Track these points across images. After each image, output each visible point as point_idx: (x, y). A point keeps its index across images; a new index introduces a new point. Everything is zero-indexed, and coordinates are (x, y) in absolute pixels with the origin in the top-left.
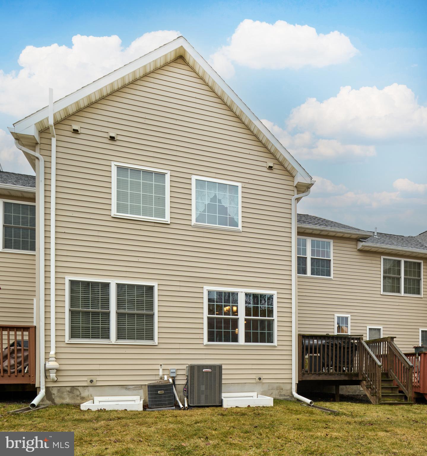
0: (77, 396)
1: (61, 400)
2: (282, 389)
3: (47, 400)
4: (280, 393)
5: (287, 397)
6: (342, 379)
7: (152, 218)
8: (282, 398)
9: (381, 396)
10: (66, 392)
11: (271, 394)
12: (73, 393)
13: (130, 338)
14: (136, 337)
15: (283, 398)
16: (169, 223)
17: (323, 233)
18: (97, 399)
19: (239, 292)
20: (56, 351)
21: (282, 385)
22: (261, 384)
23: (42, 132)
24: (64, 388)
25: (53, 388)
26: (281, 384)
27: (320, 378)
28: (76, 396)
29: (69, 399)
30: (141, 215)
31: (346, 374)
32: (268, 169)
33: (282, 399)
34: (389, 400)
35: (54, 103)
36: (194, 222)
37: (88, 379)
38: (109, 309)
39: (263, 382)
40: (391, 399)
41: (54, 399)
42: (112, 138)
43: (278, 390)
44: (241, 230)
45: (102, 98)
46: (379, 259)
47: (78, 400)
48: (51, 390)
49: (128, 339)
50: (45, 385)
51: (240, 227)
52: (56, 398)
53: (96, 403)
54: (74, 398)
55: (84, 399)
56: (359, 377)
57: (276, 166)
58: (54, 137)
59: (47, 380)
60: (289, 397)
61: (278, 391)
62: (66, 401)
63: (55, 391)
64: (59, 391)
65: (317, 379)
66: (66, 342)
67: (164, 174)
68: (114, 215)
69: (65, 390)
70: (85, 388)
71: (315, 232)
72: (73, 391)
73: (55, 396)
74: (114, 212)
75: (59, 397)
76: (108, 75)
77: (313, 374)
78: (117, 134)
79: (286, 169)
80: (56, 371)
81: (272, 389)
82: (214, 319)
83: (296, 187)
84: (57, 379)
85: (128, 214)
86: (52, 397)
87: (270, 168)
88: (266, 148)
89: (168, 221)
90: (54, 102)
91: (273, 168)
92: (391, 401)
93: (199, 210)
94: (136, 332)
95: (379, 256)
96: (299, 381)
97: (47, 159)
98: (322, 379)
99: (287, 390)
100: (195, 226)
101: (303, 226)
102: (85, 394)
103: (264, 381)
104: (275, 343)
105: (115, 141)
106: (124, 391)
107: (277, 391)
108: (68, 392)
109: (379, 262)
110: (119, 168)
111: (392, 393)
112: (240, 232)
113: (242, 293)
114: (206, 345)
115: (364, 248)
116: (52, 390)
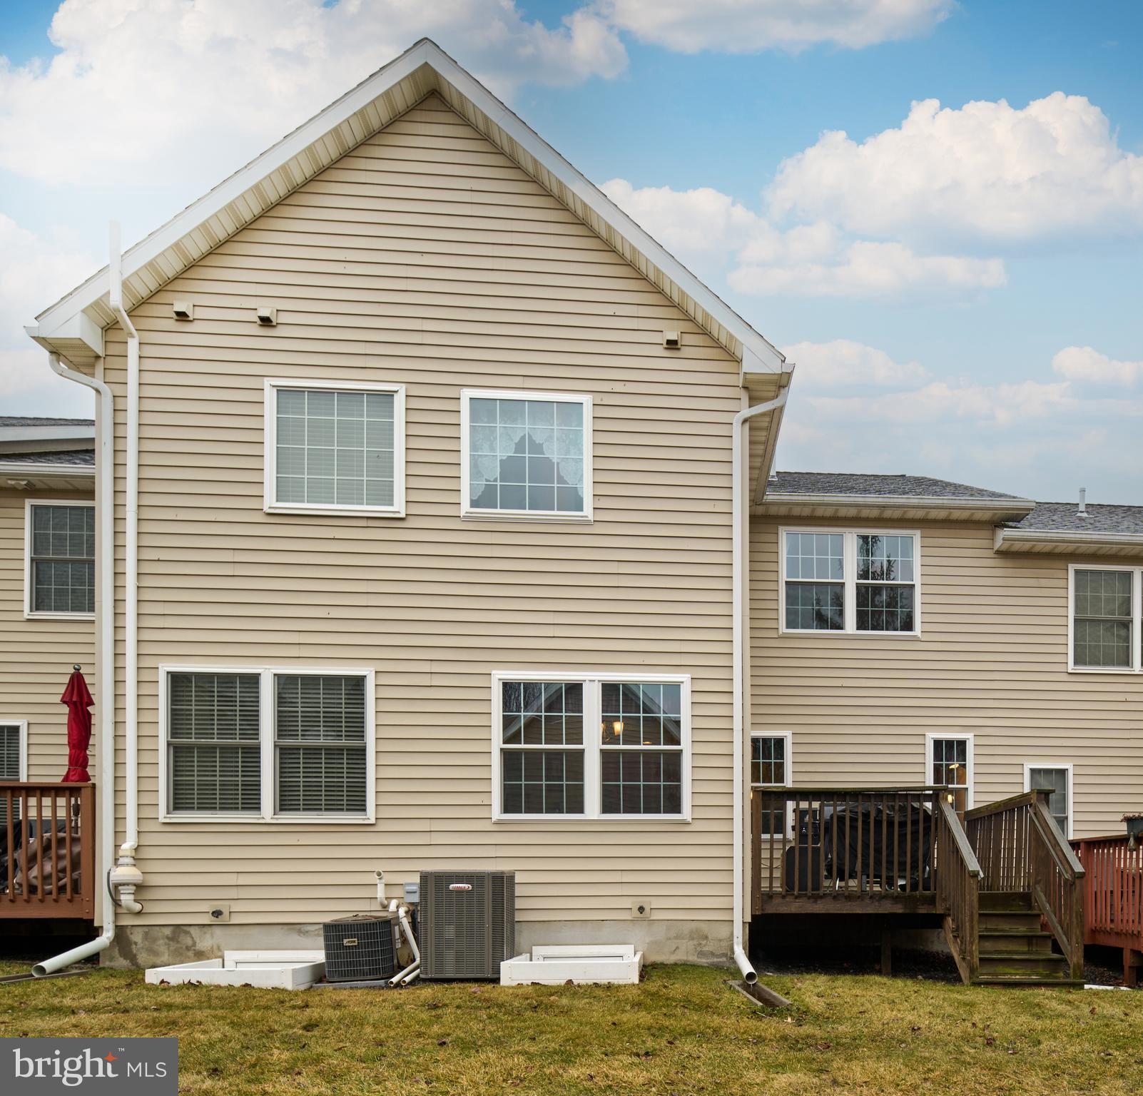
0: (188, 948)
1: (151, 957)
2: (706, 938)
3: (121, 956)
4: (699, 949)
5: (718, 960)
6: (886, 912)
7: (362, 506)
8: (704, 960)
9: (976, 960)
10: (163, 939)
11: (675, 950)
12: (178, 942)
13: (308, 808)
14: (325, 805)
15: (707, 963)
16: (403, 515)
17: (888, 514)
18: (231, 956)
19: (585, 681)
20: (138, 842)
21: (704, 926)
22: (646, 923)
23: (109, 328)
24: (157, 928)
25: (134, 928)
26: (702, 925)
27: (819, 908)
28: (184, 947)
29: (169, 955)
30: (334, 503)
31: (897, 897)
32: (666, 348)
33: (706, 965)
34: (1013, 971)
35: (122, 256)
36: (465, 508)
37: (208, 907)
38: (258, 739)
39: (651, 919)
40: (1017, 969)
41: (135, 956)
42: (266, 321)
43: (693, 939)
44: (591, 518)
45: (243, 227)
46: (1060, 574)
47: (189, 958)
48: (129, 932)
49: (304, 810)
50: (115, 921)
51: (588, 512)
52: (141, 954)
53: (230, 965)
54: (181, 954)
55: (202, 955)
56: (937, 904)
57: (688, 339)
58: (132, 336)
59: (120, 911)
60: (724, 959)
61: (695, 942)
62: (162, 959)
63: (137, 937)
64: (146, 936)
65: (809, 912)
66: (162, 820)
67: (390, 395)
68: (270, 508)
69: (160, 934)
70: (205, 929)
71: (865, 513)
72: (179, 937)
73: (138, 947)
74: (270, 502)
75: (147, 950)
76: (246, 167)
77: (796, 897)
78: (277, 310)
79: (717, 344)
80: (134, 888)
81: (677, 938)
82: (521, 753)
83: (745, 388)
84: (143, 907)
85: (333, 503)
86: (131, 951)
87: (672, 344)
88: (660, 293)
89: (399, 512)
90: (122, 253)
91: (679, 344)
92: (1017, 977)
93: (483, 476)
94: (323, 793)
95: (1060, 564)
96: (753, 916)
97: (118, 390)
98: (823, 912)
99: (720, 940)
100: (469, 519)
101: (826, 499)
102: (205, 943)
103: (657, 916)
104: (687, 813)
105: (274, 326)
106: (295, 938)
107: (691, 942)
108: (168, 938)
109: (1061, 583)
110: (281, 391)
111: (1028, 953)
112: (587, 523)
113: (592, 683)
114: (499, 823)
115: (1012, 545)
116: (132, 934)
